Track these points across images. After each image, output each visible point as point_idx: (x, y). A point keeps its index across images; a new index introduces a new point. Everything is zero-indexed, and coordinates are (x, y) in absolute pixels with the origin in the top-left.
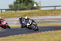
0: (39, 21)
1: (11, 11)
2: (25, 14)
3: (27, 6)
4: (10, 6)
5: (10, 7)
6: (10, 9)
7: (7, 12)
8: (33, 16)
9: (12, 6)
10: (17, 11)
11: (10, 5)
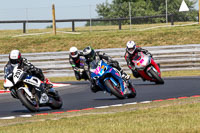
0: (195, 59)
1: (105, 25)
2: (150, 36)
3: (157, 10)
4: (103, 10)
5: (100, 11)
6: (100, 20)
7: (91, 28)
8: (176, 42)
9: (108, 10)
10: (123, 27)
11: (103, 6)
